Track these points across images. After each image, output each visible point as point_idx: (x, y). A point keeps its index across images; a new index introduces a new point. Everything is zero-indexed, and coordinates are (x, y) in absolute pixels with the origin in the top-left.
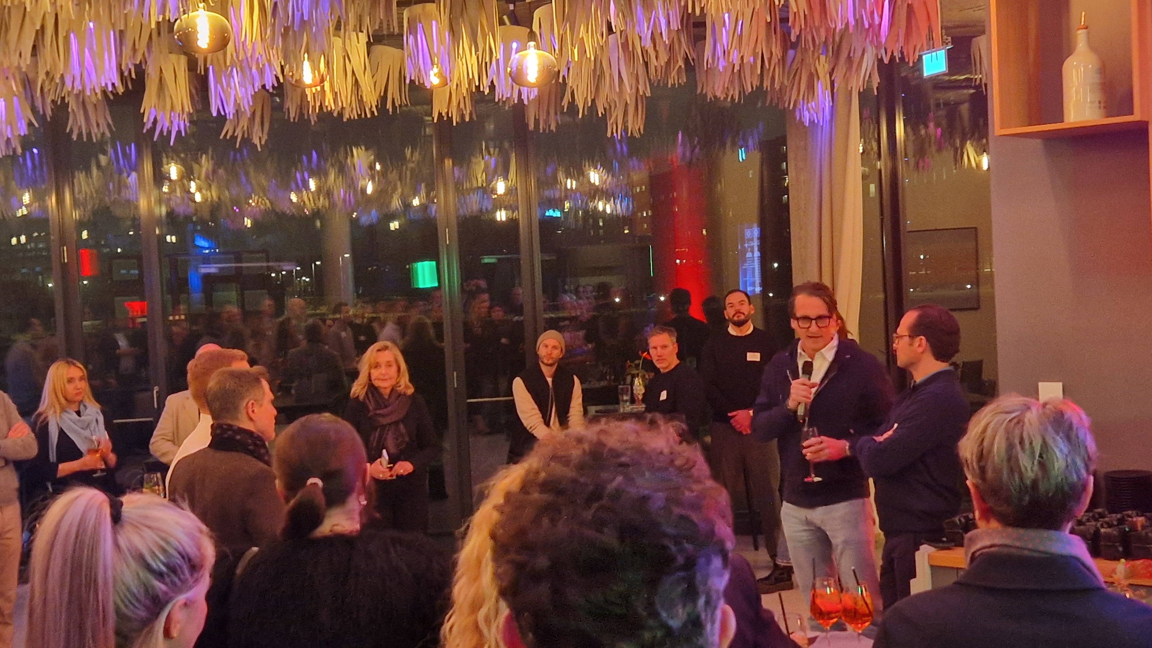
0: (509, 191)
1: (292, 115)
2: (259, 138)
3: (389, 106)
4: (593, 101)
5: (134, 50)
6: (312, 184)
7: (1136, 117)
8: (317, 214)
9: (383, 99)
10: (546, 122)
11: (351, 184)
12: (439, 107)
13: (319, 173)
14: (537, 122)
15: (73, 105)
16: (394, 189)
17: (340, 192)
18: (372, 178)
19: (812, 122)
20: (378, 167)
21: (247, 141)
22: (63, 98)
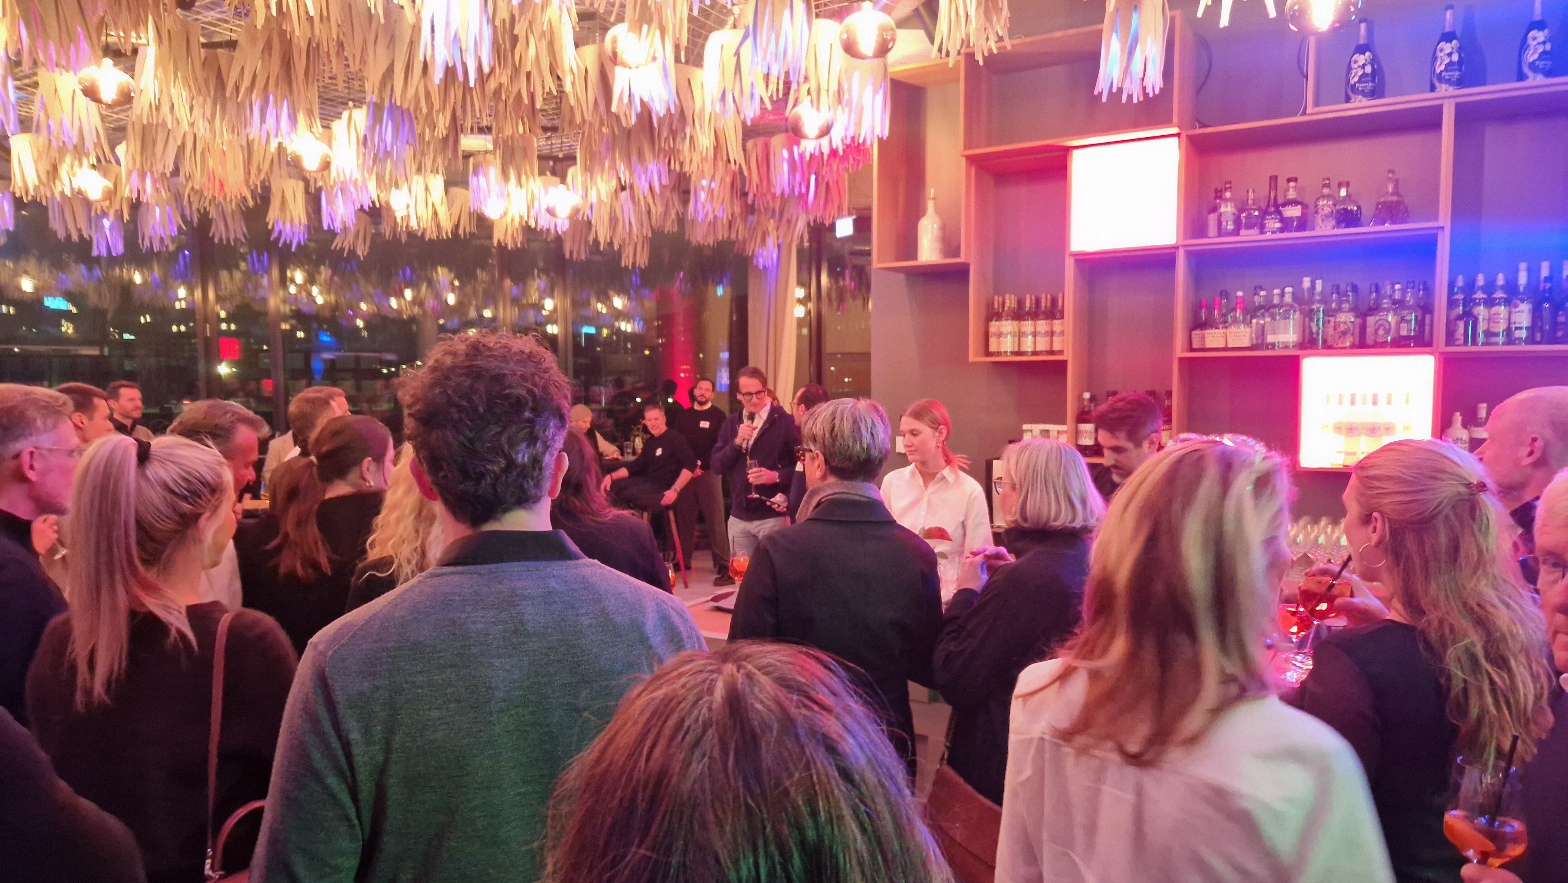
0: (555, 310)
1: (387, 234)
2: (361, 251)
3: (461, 232)
4: (611, 239)
5: (259, 170)
6: (408, 294)
7: (962, 259)
8: (412, 319)
9: (457, 226)
10: (578, 253)
11: (438, 296)
12: (498, 235)
13: (413, 284)
14: (571, 253)
15: (213, 214)
16: (470, 303)
17: (430, 303)
18: (453, 291)
19: (764, 266)
20: (457, 283)
21: (352, 252)
22: (205, 208)
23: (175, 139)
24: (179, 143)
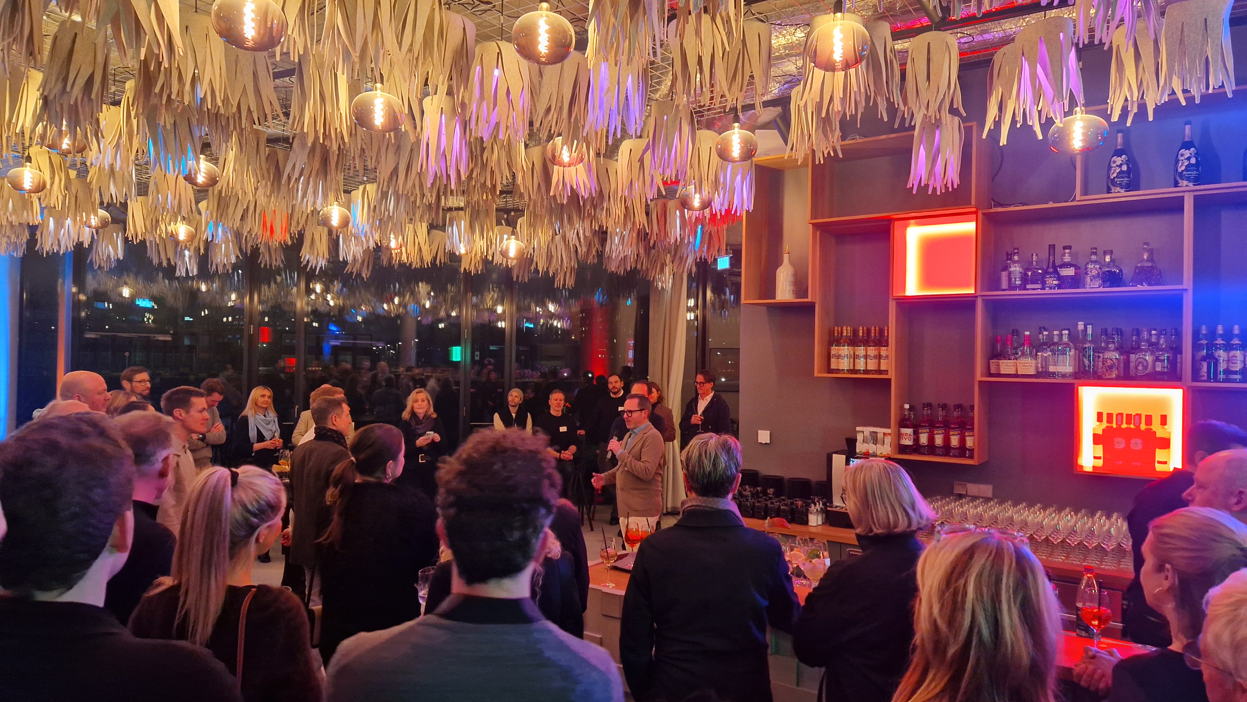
0: (504, 312)
1: (385, 263)
2: (365, 274)
3: (438, 262)
4: (547, 268)
5: (298, 223)
6: (396, 300)
7: (809, 299)
8: (398, 316)
9: (435, 258)
10: (523, 276)
11: (418, 302)
12: (464, 265)
13: (401, 294)
14: (518, 277)
15: (262, 249)
16: (442, 307)
17: (411, 307)
18: (429, 299)
19: (662, 288)
20: (432, 294)
21: (359, 275)
22: (257, 245)
23: (243, 206)
24: (245, 207)
